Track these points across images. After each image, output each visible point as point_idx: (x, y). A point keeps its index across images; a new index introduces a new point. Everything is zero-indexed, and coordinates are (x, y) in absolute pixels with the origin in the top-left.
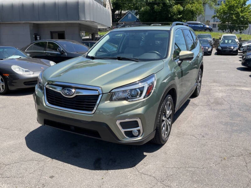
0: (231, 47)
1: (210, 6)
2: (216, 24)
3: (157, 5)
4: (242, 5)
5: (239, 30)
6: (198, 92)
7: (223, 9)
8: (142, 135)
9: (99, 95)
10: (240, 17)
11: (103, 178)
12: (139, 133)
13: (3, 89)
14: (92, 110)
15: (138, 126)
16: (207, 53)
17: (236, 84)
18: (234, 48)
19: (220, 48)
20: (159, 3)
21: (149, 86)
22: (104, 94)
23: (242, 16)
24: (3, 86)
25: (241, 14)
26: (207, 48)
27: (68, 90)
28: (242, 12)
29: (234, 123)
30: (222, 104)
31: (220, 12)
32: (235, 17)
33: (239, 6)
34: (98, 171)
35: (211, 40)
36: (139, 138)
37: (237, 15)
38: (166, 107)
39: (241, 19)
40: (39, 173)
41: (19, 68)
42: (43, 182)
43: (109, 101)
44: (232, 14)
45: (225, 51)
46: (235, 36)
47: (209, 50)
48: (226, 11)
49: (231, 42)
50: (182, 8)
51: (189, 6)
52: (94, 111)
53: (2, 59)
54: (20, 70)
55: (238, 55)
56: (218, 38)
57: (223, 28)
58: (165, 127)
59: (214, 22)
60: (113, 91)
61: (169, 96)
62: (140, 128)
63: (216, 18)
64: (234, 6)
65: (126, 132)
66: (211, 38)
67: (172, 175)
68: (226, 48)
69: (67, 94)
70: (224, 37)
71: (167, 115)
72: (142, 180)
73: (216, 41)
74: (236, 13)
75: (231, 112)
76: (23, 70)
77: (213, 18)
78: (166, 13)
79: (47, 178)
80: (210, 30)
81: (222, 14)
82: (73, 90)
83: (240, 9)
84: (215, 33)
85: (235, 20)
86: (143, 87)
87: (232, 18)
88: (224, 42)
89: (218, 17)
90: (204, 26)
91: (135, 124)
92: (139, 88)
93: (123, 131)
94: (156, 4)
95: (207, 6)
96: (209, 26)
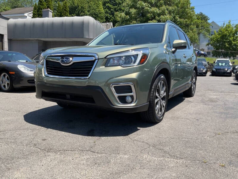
0: (225, 68)
1: (205, 36)
2: (210, 52)
4: (234, 34)
5: (232, 57)
6: (193, 93)
7: (216, 37)
8: (135, 102)
9: (95, 60)
10: (233, 45)
11: (95, 142)
12: (132, 99)
13: (8, 87)
14: (87, 76)
15: (132, 92)
16: (202, 74)
17: (231, 91)
18: (227, 70)
19: (214, 69)
21: (143, 55)
22: (99, 60)
23: (234, 43)
24: (8, 84)
25: (233, 42)
26: (202, 69)
27: (66, 58)
28: (234, 40)
29: (229, 113)
30: (217, 102)
31: (213, 40)
32: (228, 45)
33: (231, 35)
34: (90, 137)
35: (206, 63)
36: (133, 104)
37: (230, 43)
38: (159, 84)
39: (234, 47)
40: (33, 137)
41: (25, 68)
42: (35, 142)
43: (104, 67)
44: (225, 42)
45: (219, 73)
46: (228, 60)
47: (203, 71)
48: (219, 39)
49: (225, 65)
52: (89, 76)
53: (10, 61)
54: (25, 69)
55: (232, 77)
56: (212, 62)
57: (216, 54)
58: (158, 105)
59: (208, 50)
60: (108, 57)
61: (163, 76)
62: (133, 94)
63: (210, 45)
64: (226, 35)
65: (119, 97)
66: (205, 61)
67: (164, 142)
68: (221, 69)
69: (65, 62)
70: (218, 61)
71: (161, 95)
72: (134, 144)
73: (210, 65)
74: (229, 42)
75: (225, 106)
76: (28, 70)
77: (207, 46)
79: (39, 140)
80: (205, 55)
81: (215, 42)
82: (71, 59)
83: (232, 38)
84: (210, 58)
85: (227, 47)
86: (137, 55)
87: (225, 45)
88: (218, 64)
89: (212, 45)
90: (199, 52)
91: (129, 89)
92: (133, 56)
93: (116, 95)
95: (201, 35)
96: (203, 51)
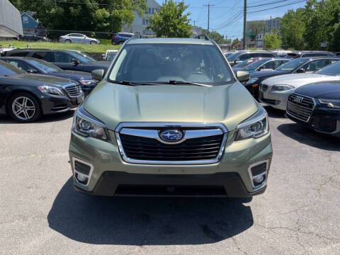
3: (74, 7)
9: (224, 134)
14: (214, 157)
15: (265, 170)
20: (76, 4)
22: (230, 133)
25: (178, 26)
32: (173, 30)
43: (234, 141)
50: (108, 14)
51: (116, 12)
52: (218, 158)
64: (169, 16)
69: (170, 140)
78: (87, 20)
81: (156, 25)
87: (169, 30)
89: (152, 29)
93: (252, 179)
94: (72, 5)
